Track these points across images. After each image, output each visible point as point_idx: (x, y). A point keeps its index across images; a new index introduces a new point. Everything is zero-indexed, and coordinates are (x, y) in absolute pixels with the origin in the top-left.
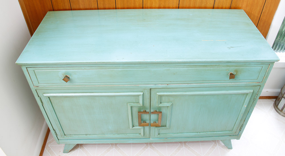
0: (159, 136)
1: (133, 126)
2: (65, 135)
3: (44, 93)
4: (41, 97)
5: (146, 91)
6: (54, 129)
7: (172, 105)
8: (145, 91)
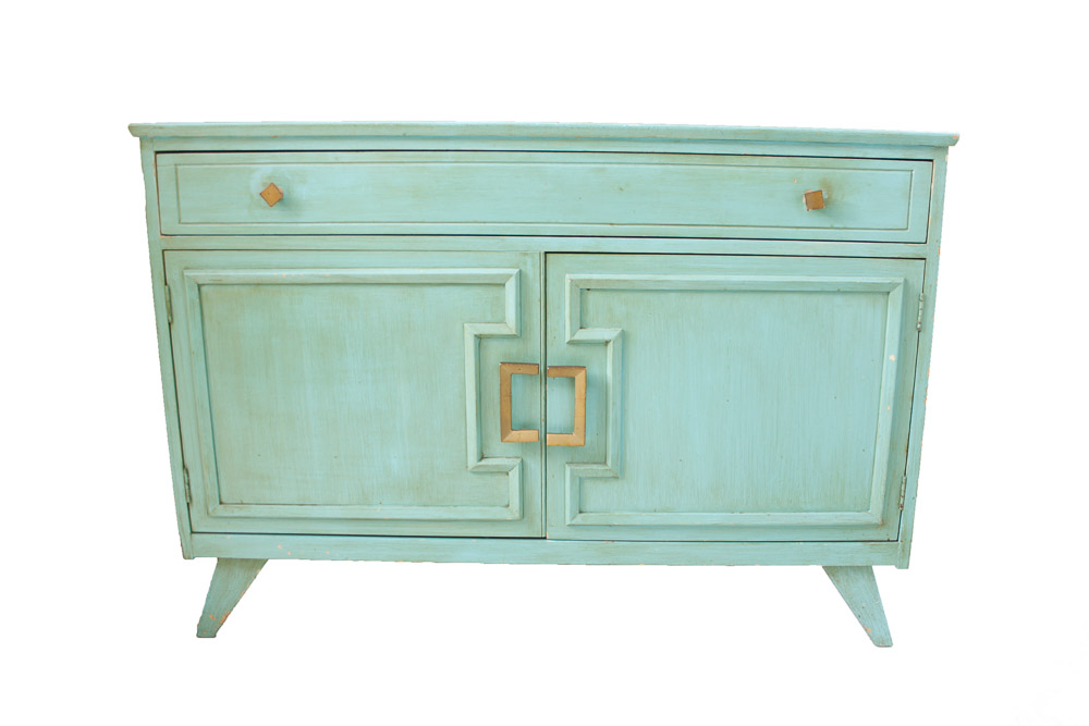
0: (579, 519)
1: (482, 458)
2: (221, 503)
3: (186, 268)
4: (172, 289)
5: (529, 260)
6: (184, 466)
7: (624, 336)
8: (525, 263)
